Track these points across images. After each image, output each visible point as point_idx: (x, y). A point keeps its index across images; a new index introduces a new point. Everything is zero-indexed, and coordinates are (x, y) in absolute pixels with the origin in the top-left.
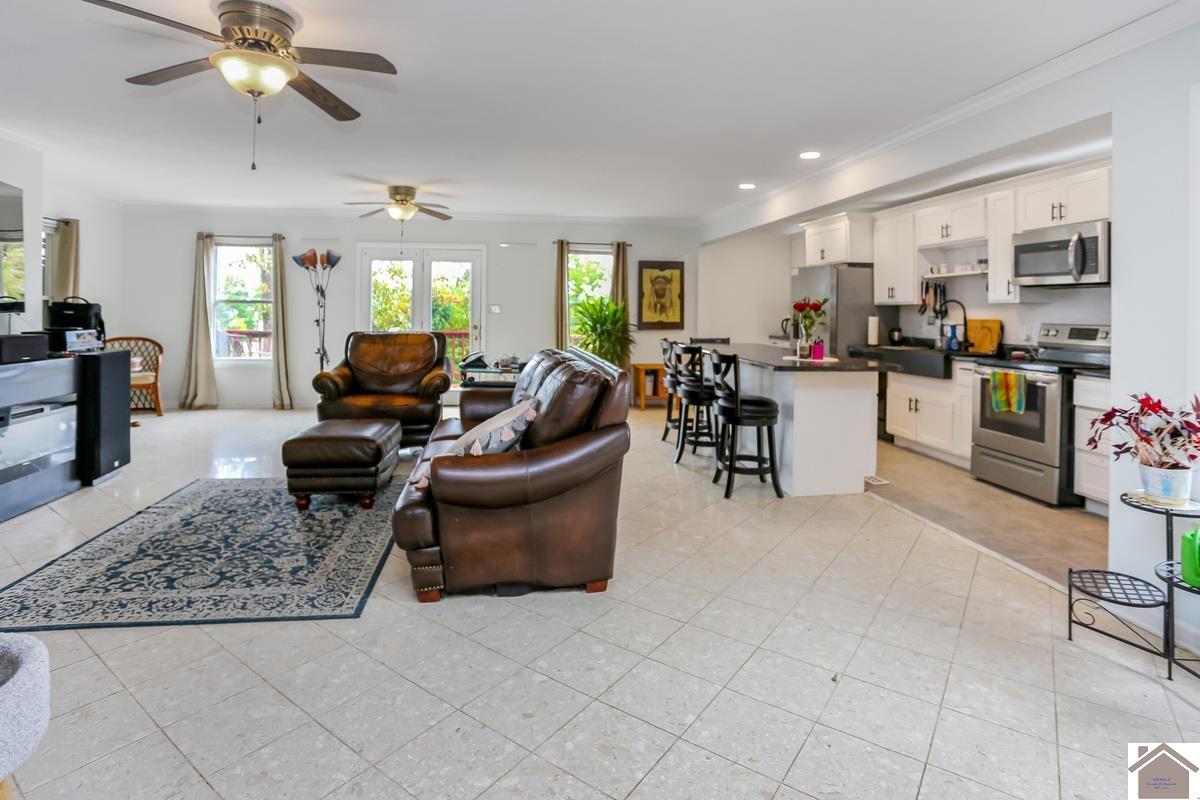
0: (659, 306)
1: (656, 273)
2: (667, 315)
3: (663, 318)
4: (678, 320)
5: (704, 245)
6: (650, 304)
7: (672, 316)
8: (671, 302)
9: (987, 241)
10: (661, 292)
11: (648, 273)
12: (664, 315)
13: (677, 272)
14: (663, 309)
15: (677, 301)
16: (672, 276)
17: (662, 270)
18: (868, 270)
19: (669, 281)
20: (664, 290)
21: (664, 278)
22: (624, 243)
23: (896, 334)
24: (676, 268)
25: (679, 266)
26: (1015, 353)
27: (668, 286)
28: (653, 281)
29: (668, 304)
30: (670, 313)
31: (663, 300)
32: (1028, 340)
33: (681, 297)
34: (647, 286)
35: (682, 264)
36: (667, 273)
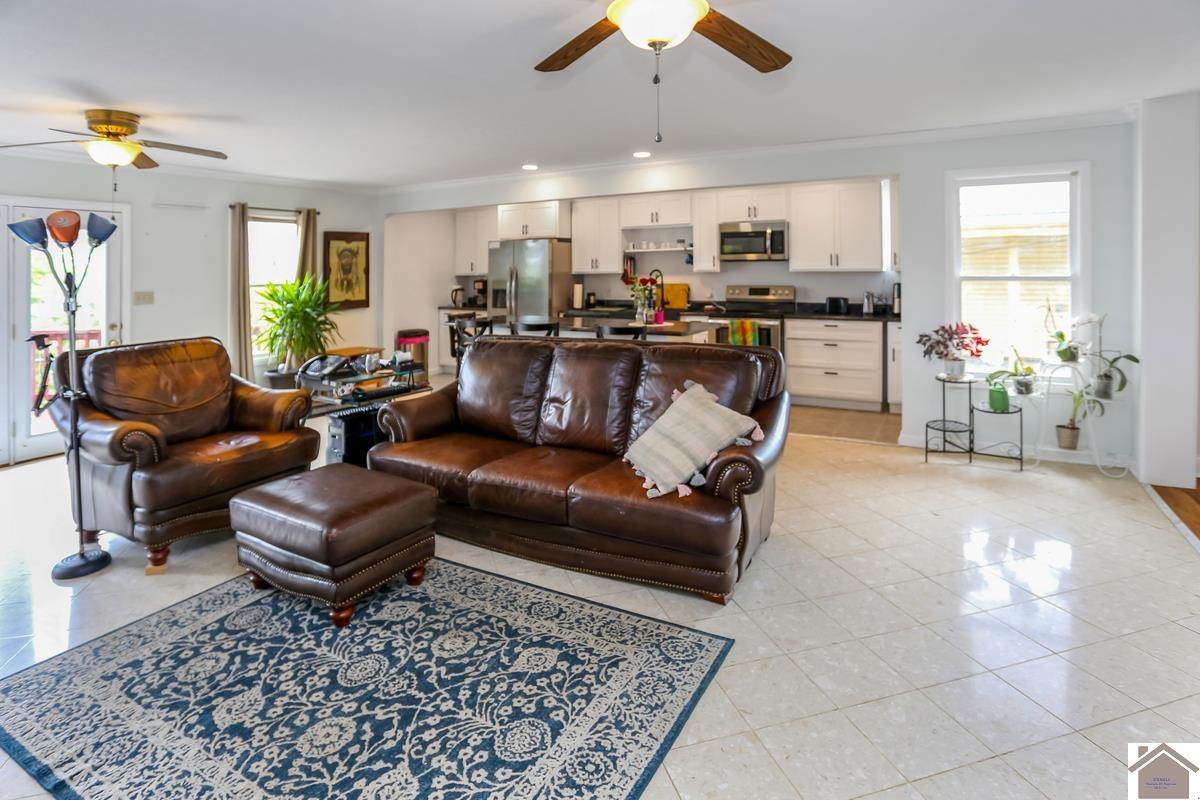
0: (345, 283)
1: (343, 245)
2: (353, 293)
3: (349, 296)
4: (363, 298)
5: (389, 215)
6: (337, 281)
7: (358, 294)
8: (357, 278)
9: (691, 228)
10: (348, 267)
11: (337, 246)
12: (350, 293)
13: (362, 244)
14: (349, 286)
15: (362, 276)
16: (358, 248)
17: (348, 241)
18: (567, 244)
19: (355, 254)
20: (351, 265)
21: (351, 251)
22: (314, 210)
23: (592, 298)
24: (362, 240)
25: (365, 237)
26: (707, 307)
27: (354, 260)
28: (340, 255)
29: (354, 281)
30: (357, 290)
31: (350, 276)
32: (712, 296)
33: (367, 271)
34: (334, 260)
35: (368, 235)
36: (353, 245)
